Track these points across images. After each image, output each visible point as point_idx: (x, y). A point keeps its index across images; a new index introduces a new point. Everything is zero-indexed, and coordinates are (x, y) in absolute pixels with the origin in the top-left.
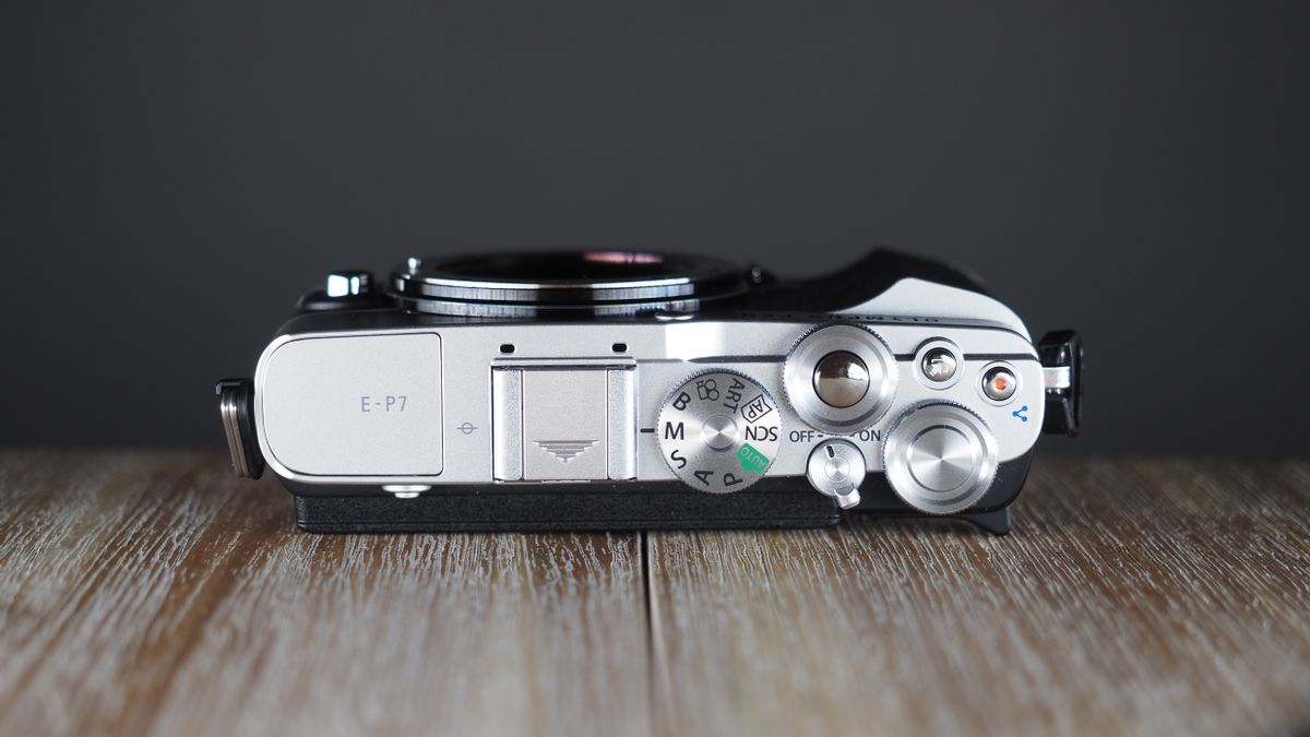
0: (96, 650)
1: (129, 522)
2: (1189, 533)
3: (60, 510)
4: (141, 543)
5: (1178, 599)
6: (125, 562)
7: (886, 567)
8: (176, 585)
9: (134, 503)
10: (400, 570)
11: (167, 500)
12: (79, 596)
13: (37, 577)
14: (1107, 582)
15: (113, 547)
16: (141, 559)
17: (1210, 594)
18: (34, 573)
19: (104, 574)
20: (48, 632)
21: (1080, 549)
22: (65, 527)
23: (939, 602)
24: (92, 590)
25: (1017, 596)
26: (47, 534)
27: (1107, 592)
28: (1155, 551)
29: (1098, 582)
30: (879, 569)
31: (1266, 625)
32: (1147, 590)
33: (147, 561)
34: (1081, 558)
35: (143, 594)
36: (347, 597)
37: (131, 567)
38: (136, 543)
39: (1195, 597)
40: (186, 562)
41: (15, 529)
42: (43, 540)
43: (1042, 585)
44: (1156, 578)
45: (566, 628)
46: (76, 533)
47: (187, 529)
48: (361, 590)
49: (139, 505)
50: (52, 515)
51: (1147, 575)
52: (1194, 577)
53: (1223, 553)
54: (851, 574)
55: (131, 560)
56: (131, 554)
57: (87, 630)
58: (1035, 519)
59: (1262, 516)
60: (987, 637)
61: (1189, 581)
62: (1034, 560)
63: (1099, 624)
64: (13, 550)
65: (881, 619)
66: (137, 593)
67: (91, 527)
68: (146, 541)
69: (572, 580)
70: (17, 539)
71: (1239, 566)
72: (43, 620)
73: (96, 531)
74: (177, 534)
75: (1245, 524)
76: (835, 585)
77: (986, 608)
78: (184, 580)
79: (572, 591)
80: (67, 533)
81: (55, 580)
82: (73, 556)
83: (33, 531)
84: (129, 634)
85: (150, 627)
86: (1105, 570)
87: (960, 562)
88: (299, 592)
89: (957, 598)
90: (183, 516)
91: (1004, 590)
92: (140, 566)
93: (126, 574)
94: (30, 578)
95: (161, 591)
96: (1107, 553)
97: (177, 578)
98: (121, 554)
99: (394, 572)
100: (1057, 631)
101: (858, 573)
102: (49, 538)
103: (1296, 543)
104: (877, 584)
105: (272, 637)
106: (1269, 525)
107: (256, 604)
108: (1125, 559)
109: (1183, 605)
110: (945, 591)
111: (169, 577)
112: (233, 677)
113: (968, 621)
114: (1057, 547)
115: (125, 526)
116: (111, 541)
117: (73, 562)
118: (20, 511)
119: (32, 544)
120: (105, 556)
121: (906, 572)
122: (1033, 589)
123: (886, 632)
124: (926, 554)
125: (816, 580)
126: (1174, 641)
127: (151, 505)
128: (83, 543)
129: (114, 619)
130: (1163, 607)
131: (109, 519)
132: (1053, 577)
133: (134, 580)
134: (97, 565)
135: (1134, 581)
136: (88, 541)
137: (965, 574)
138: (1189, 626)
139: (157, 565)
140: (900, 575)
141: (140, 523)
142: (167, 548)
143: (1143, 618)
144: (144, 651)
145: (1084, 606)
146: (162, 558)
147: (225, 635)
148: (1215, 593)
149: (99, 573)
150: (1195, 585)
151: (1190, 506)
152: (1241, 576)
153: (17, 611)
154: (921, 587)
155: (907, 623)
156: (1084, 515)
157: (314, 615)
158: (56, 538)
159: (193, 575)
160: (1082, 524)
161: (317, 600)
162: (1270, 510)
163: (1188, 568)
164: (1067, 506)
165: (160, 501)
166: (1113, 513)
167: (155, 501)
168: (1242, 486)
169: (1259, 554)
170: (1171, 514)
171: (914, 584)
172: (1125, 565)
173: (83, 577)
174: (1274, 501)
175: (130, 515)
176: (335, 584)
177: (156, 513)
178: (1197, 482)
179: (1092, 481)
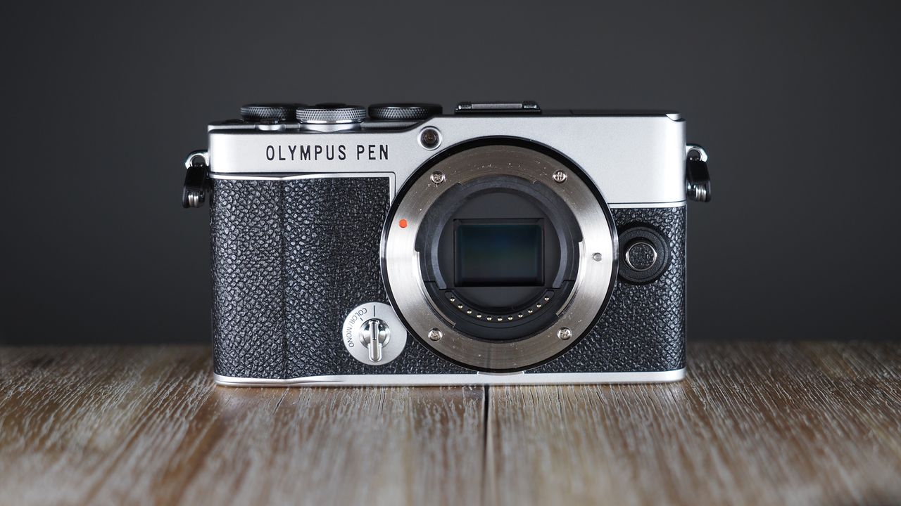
0: (137, 473)
1: (161, 392)
2: (834, 389)
3: (118, 385)
4: (168, 405)
5: (821, 432)
6: (158, 418)
7: (639, 415)
8: (189, 432)
9: (165, 380)
10: (331, 420)
11: (185, 378)
12: (128, 439)
13: (102, 428)
14: (778, 422)
15: (150, 408)
16: (168, 415)
17: (842, 429)
18: (99, 427)
19: (144, 425)
20: (107, 463)
21: (763, 401)
22: (121, 394)
23: (670, 436)
24: (137, 436)
25: (719, 432)
26: (109, 400)
27: (777, 429)
28: (811, 401)
29: (772, 422)
30: (634, 416)
31: (875, 448)
32: (803, 427)
33: (172, 417)
34: (764, 407)
35: (168, 437)
36: (296, 438)
37: (161, 421)
38: (165, 405)
39: (832, 431)
40: (196, 418)
41: (89, 397)
42: (106, 404)
43: (736, 425)
44: (810, 419)
45: (433, 456)
46: (128, 399)
47: (197, 396)
48: (305, 433)
49: (167, 381)
50: (113, 388)
51: (804, 417)
52: (834, 418)
53: (854, 402)
54: (616, 420)
55: (162, 416)
56: (161, 413)
57: (132, 461)
58: (737, 381)
59: (883, 377)
60: (697, 457)
61: (830, 421)
62: (733, 409)
63: (770, 450)
64: (88, 411)
65: (632, 448)
66: (164, 437)
67: (138, 395)
68: (171, 404)
69: (439, 425)
70: (90, 404)
71: (863, 410)
72: (105, 455)
73: (140, 398)
74: (191, 399)
75: (871, 383)
76: (605, 427)
77: (699, 440)
78: (194, 429)
79: (438, 432)
80: (122, 399)
81: (113, 429)
82: (125, 414)
83: (101, 398)
84: (159, 463)
85: (171, 460)
86: (778, 415)
87: (686, 410)
88: (266, 435)
89: (682, 435)
90: (195, 387)
91: (711, 429)
92: (167, 420)
93: (158, 426)
94: (97, 429)
95: (180, 436)
96: (780, 403)
97: (190, 427)
98: (155, 412)
99: (327, 422)
100: (743, 454)
101: (620, 419)
102: (111, 402)
104: (632, 426)
105: (247, 464)
106: (887, 384)
107: (239, 443)
108: (792, 407)
109: (824, 436)
110: (675, 430)
111: (185, 427)
112: (222, 489)
113: (688, 449)
114: (749, 400)
115: (158, 395)
116: (150, 404)
117: (125, 418)
118: (93, 386)
119: (99, 407)
120: (146, 414)
121: (651, 418)
122: (730, 428)
123: (633, 458)
125: (593, 423)
126: (816, 460)
127: (175, 381)
128: (132, 406)
129: (149, 454)
130: (811, 436)
131: (148, 390)
132: (745, 420)
133: (163, 429)
134: (140, 420)
135: (795, 422)
136: (134, 405)
137: (688, 418)
138: (827, 450)
139: (178, 419)
140: (647, 419)
141: (168, 392)
142: (185, 409)
143: (798, 445)
144: (167, 474)
145: (762, 439)
146: (181, 415)
147: (218, 463)
148: (845, 428)
149: (141, 425)
150: (834, 424)
151: (838, 372)
152: (864, 418)
153: (88, 449)
154: (659, 426)
155: (648, 449)
156: (769, 378)
157: (275, 450)
158: (115, 403)
159: (200, 426)
160: (767, 385)
161: (277, 441)
162: (889, 373)
163: (830, 412)
164: (759, 372)
165: (181, 378)
166: (788, 377)
167: (178, 378)
168: (873, 358)
169: (878, 403)
170: (825, 376)
171: (655, 425)
172: (791, 411)
173: (131, 427)
174: (892, 367)
175: (162, 387)
176: (289, 430)
177: (179, 386)
178: (845, 355)
179: (777, 356)
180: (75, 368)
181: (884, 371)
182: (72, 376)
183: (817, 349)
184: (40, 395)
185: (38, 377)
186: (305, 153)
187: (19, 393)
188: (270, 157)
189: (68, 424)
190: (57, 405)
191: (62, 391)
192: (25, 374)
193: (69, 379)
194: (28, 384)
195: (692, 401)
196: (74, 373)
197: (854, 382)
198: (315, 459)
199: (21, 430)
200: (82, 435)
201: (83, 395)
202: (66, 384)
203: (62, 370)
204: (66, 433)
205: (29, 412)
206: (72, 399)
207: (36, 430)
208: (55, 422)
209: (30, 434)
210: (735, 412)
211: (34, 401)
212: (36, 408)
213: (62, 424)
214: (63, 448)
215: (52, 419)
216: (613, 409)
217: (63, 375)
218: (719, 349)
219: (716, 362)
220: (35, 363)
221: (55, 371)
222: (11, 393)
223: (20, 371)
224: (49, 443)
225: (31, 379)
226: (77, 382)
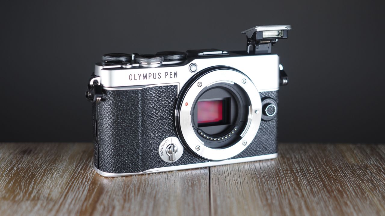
0: (69, 212)
1: (77, 168)
2: (351, 170)
3: (59, 164)
4: (80, 176)
5: (346, 193)
6: (76, 182)
7: (272, 183)
8: (89, 190)
9: (78, 162)
10: (147, 185)
11: (86, 161)
12: (65, 194)
13: (53, 188)
14: (329, 188)
15: (73, 177)
16: (80, 181)
17: (355, 192)
18: (53, 186)
19: (71, 186)
20: (57, 207)
21: (322, 176)
22: (61, 170)
23: (285, 195)
24: (68, 192)
25: (305, 193)
26: (56, 173)
27: (328, 191)
28: (342, 177)
29: (326, 188)
30: (270, 184)
31: (368, 202)
32: (339, 190)
33: (82, 182)
34: (322, 180)
35: (81, 193)
36: (133, 194)
37: (77, 184)
38: (79, 176)
39: (351, 193)
40: (92, 183)
41: (48, 171)
42: (55, 175)
43: (312, 189)
44: (341, 186)
45: (189, 205)
46: (63, 173)
47: (92, 171)
48: (136, 191)
49: (79, 163)
50: (57, 166)
51: (339, 185)
52: (351, 186)
53: (359, 177)
54: (263, 186)
55: (77, 182)
56: (77, 180)
57: (67, 206)
58: (311, 165)
59: (371, 163)
60: (296, 207)
61: (350, 187)
62: (310, 180)
63: (325, 202)
64: (47, 178)
65: (269, 201)
66: (79, 193)
67: (67, 170)
68: (81, 175)
69: (191, 188)
70: (48, 175)
71: (363, 182)
72: (55, 202)
73: (68, 172)
74: (89, 172)
75: (366, 167)
76: (258, 188)
77: (296, 197)
78: (91, 189)
79: (190, 192)
80: (61, 173)
81: (58, 188)
82: (63, 181)
83: (52, 172)
84: (78, 207)
85: (83, 205)
86: (328, 183)
87: (291, 181)
88: (121, 193)
89: (289, 193)
90: (91, 166)
91: (302, 191)
92: (80, 184)
93: (76, 186)
94: (52, 188)
95: (86, 192)
96: (329, 177)
97: (89, 187)
98: (75, 180)
99: (145, 185)
100: (314, 205)
101: (264, 185)
102: (56, 174)
103: (379, 173)
104: (269, 189)
105: (114, 208)
106: (372, 167)
107: (110, 197)
108: (334, 180)
109: (347, 195)
110: (287, 191)
111: (87, 188)
113: (292, 201)
114: (316, 176)
115: (76, 170)
116: (72, 175)
117: (63, 182)
118: (49, 165)
119: (52, 176)
120: (71, 180)
121: (277, 185)
122: (309, 190)
123: (270, 206)
124: (282, 179)
125: (253, 188)
126: (344, 208)
127: (82, 163)
128: (65, 176)
129: (73, 202)
130: (342, 196)
131: (72, 167)
132: (315, 186)
133: (79, 188)
134: (69, 183)
135: (335, 187)
136: (66, 175)
137: (292, 186)
138: (348, 203)
139: (84, 183)
140: (275, 186)
141: (80, 169)
142: (87, 178)
143: (337, 200)
144: (82, 213)
145: (322, 196)
146: (85, 181)
147: (102, 207)
148: (356, 191)
149: (69, 186)
150: (351, 189)
151: (352, 161)
152: (363, 186)
153: (49, 199)
154: (280, 190)
155: (276, 202)
156: (324, 164)
157: (125, 200)
158: (58, 174)
159: (93, 187)
160: (323, 167)
161: (125, 195)
162: (373, 161)
163: (350, 183)
164: (320, 161)
165: (85, 161)
166: (332, 164)
167: (83, 161)
168: (367, 153)
169: (369, 178)
170: (347, 163)
171: (278, 189)
172: (333, 182)
173: (65, 187)
174: (375, 158)
175: (77, 166)
176: (130, 189)
177: (84, 165)
178: (355, 152)
179: (328, 152)
180: (41, 155)
181: (371, 160)
182: (40, 160)
183: (343, 147)
184: (27, 170)
185: (26, 160)
186: (145, 77)
187: (19, 168)
188: (131, 79)
189: (39, 185)
190: (35, 175)
191: (36, 167)
192: (21, 158)
193: (39, 161)
194: (22, 164)
195: (293, 177)
196: (41, 158)
197: (359, 166)
198: (141, 205)
199: (20, 189)
200: (46, 192)
201: (45, 170)
202: (37, 164)
203: (35, 156)
204: (39, 190)
205: (23, 179)
206: (40, 172)
207: (27, 188)
208: (34, 184)
209: (25, 190)
210: (311, 182)
211: (25, 173)
212: (26, 177)
213: (37, 185)
214: (38, 199)
215: (33, 183)
216: (261, 180)
217: (36, 159)
218: (303, 148)
219: (302, 155)
220: (25, 152)
221: (33, 156)
222: (15, 168)
223: (19, 156)
224: (32, 196)
225: (23, 161)
226: (43, 163)
